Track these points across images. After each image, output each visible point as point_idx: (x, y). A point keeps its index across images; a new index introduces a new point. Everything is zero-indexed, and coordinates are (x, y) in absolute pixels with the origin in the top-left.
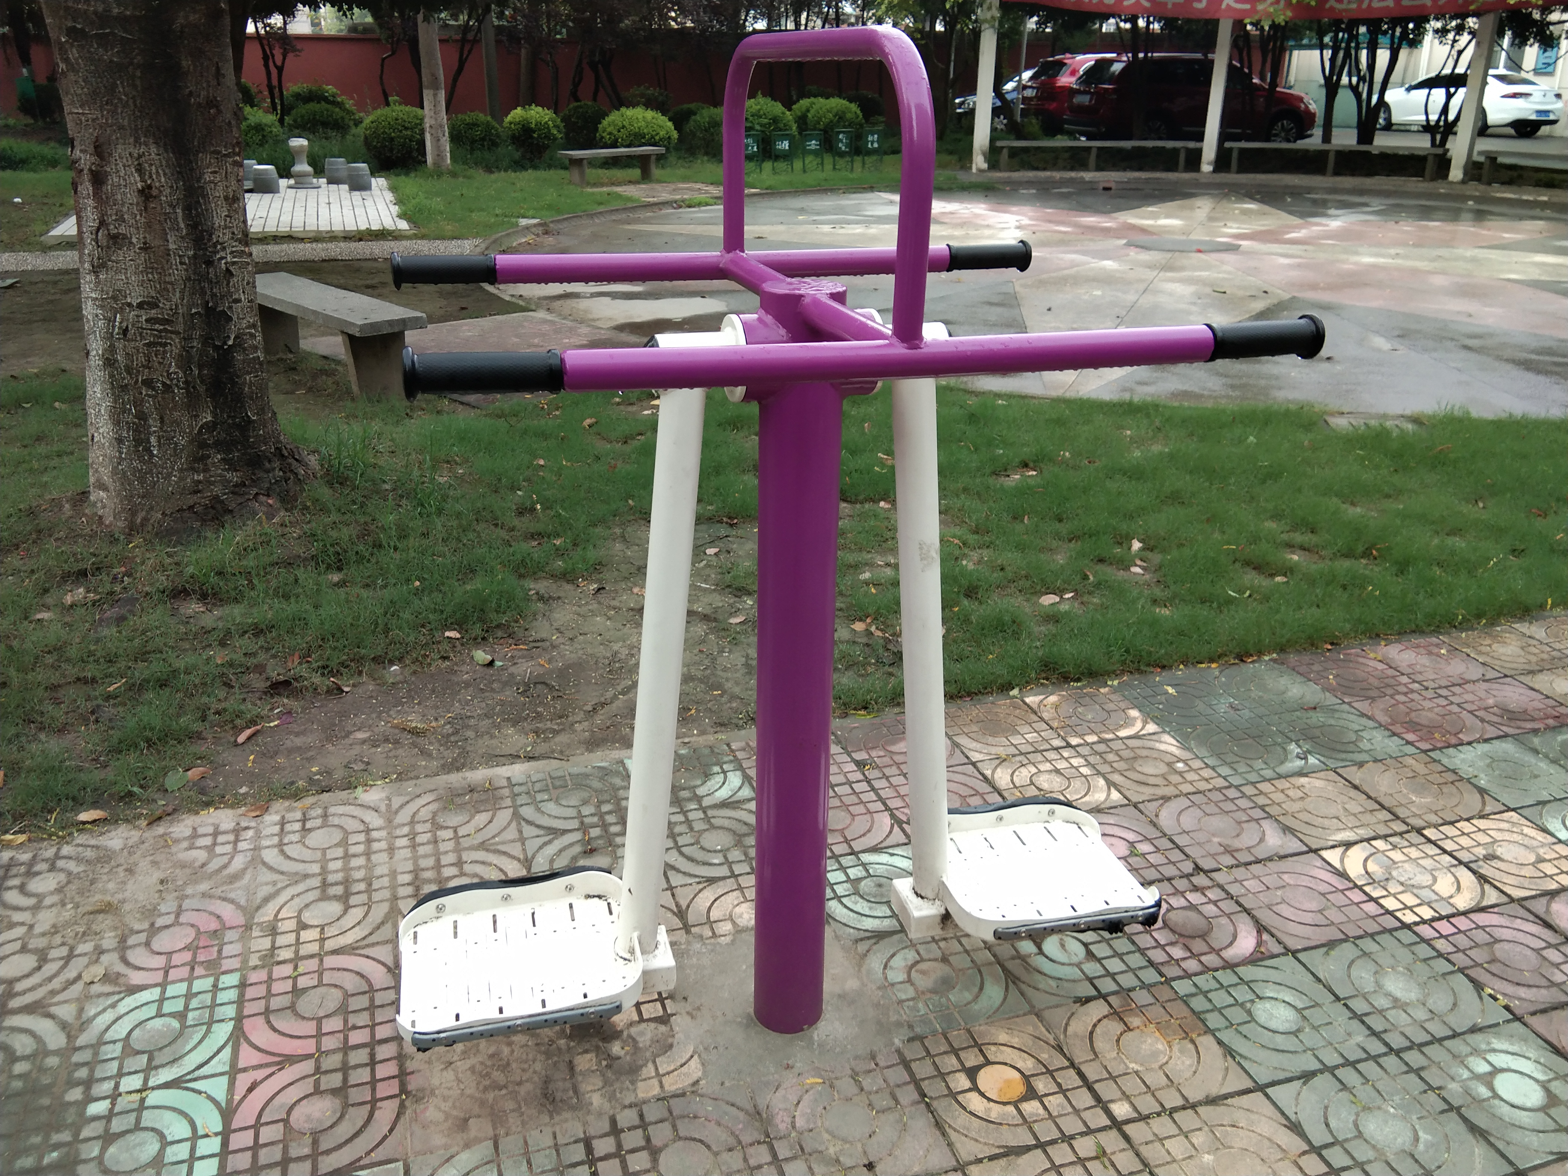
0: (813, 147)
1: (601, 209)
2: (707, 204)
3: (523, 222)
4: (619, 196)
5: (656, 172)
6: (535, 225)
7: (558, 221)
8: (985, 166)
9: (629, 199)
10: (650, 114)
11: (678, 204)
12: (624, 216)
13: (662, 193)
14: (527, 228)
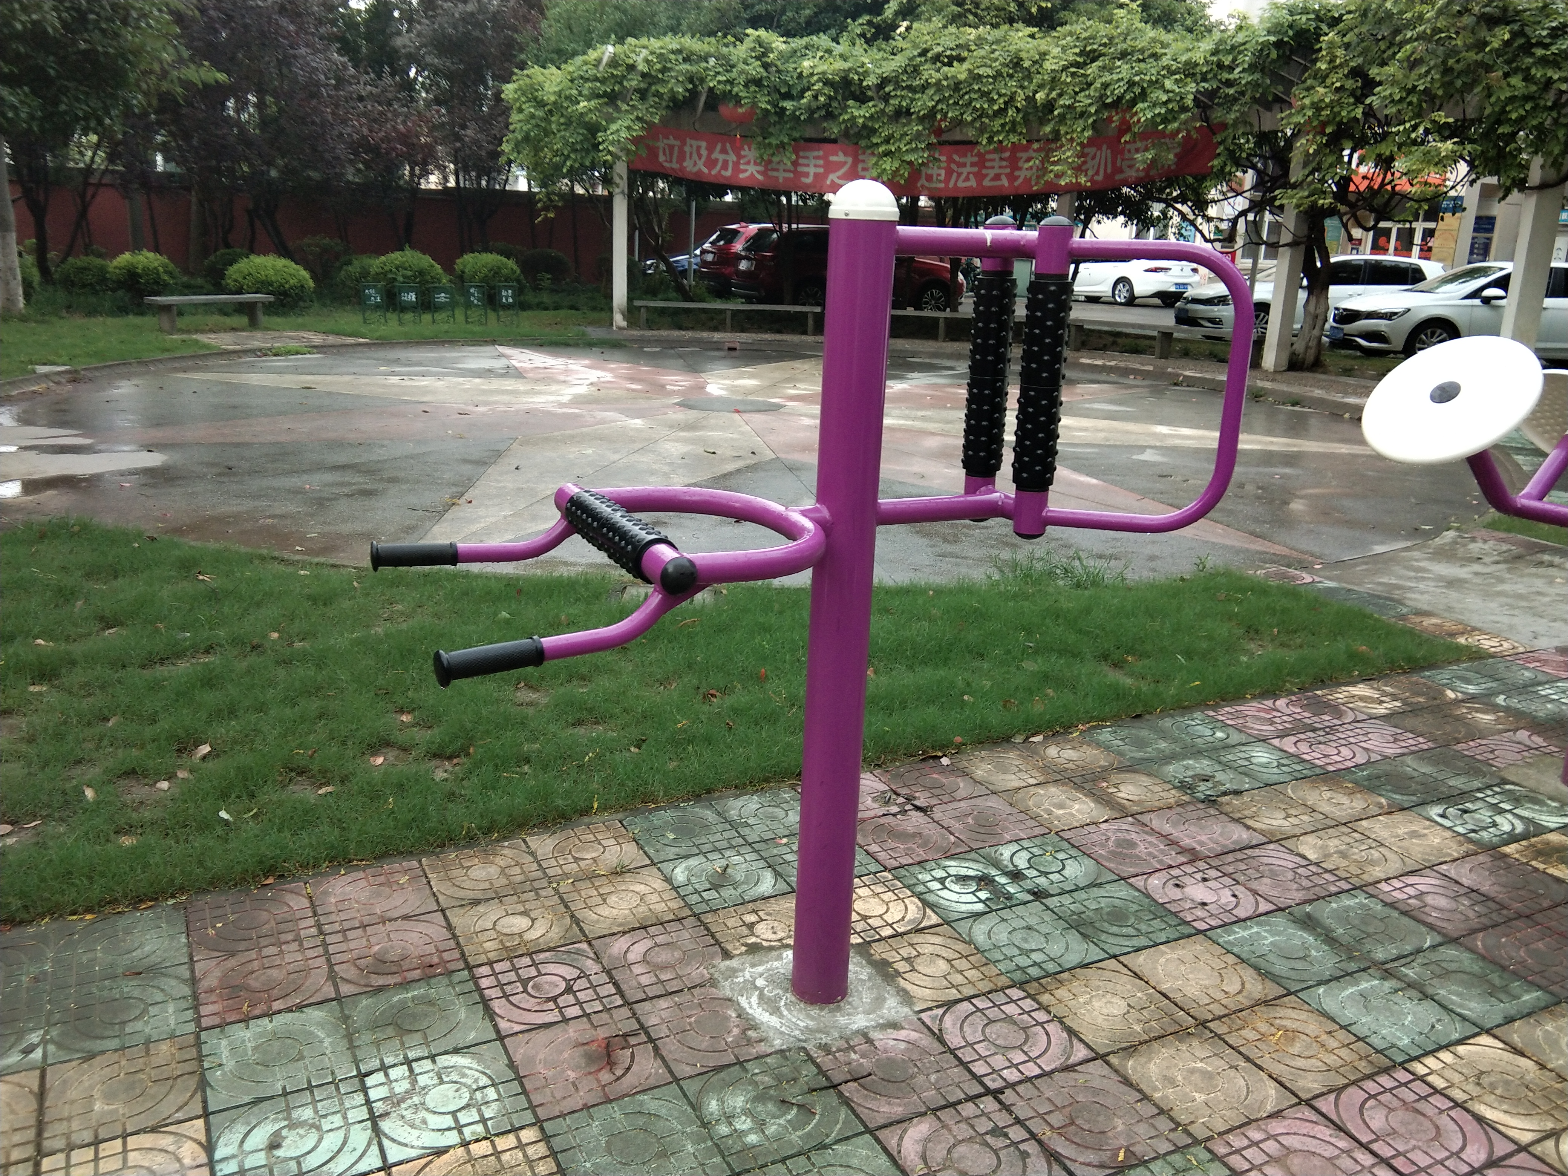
0: (442, 300)
1: (166, 355)
2: (297, 353)
3: (42, 369)
4: (196, 342)
5: (263, 319)
6: (59, 373)
7: (96, 369)
8: (624, 324)
9: (207, 346)
10: (282, 263)
11: (263, 353)
12: (190, 363)
13: (257, 340)
14: (46, 376)
